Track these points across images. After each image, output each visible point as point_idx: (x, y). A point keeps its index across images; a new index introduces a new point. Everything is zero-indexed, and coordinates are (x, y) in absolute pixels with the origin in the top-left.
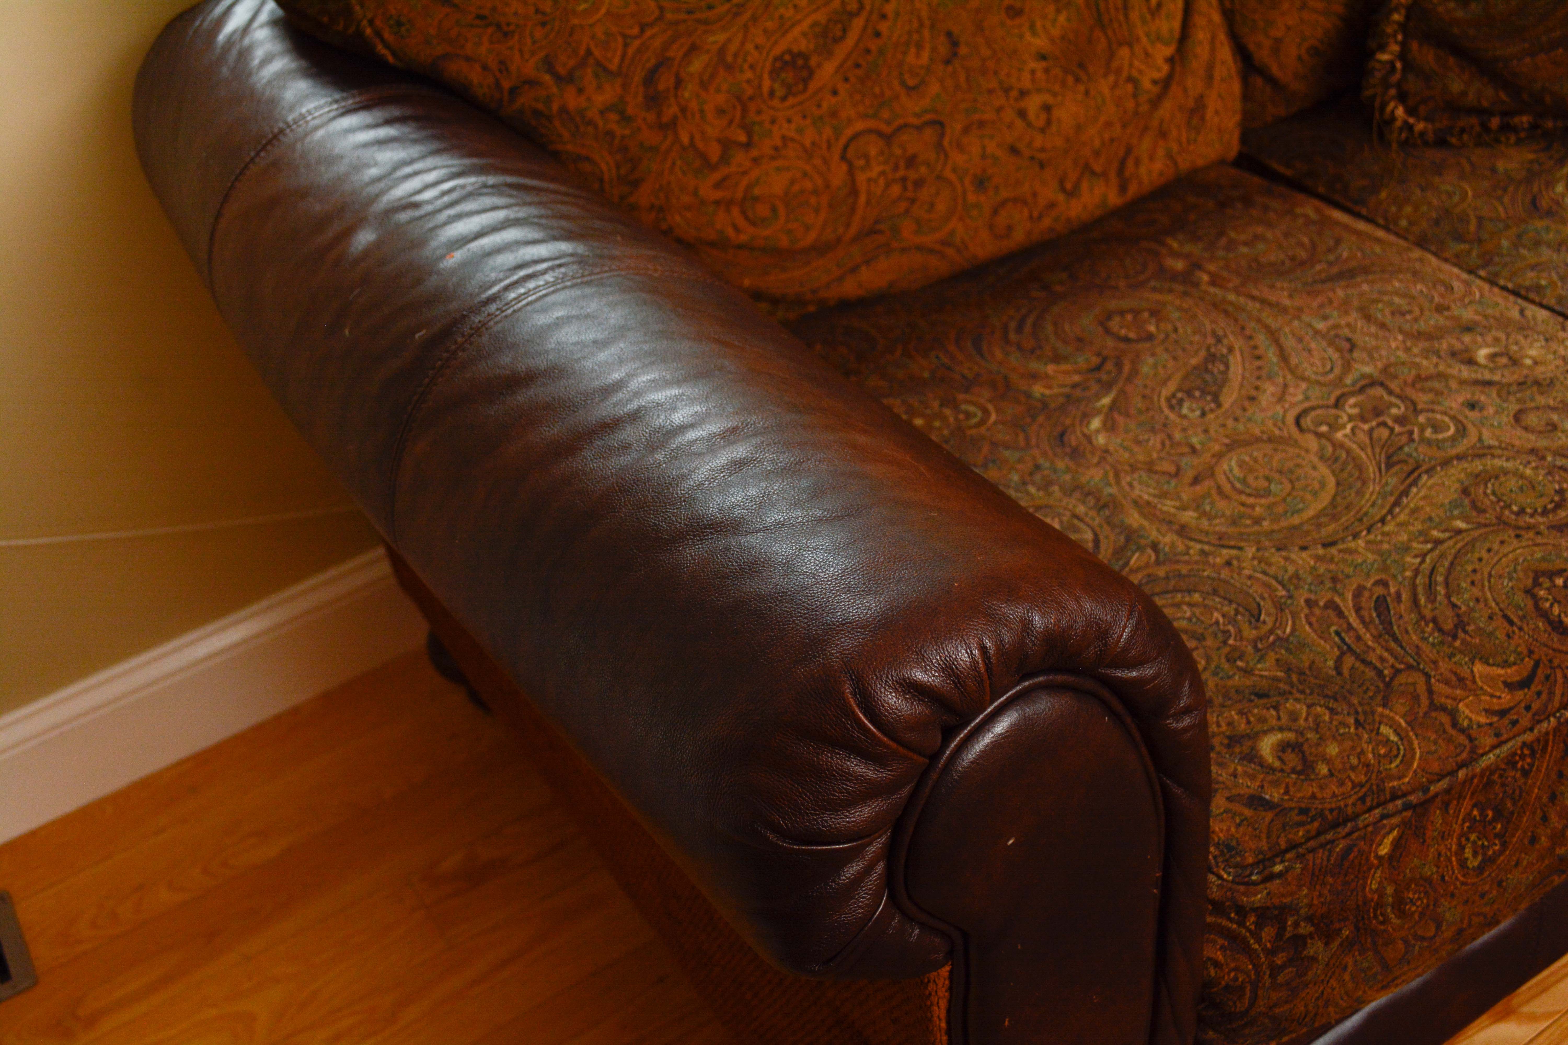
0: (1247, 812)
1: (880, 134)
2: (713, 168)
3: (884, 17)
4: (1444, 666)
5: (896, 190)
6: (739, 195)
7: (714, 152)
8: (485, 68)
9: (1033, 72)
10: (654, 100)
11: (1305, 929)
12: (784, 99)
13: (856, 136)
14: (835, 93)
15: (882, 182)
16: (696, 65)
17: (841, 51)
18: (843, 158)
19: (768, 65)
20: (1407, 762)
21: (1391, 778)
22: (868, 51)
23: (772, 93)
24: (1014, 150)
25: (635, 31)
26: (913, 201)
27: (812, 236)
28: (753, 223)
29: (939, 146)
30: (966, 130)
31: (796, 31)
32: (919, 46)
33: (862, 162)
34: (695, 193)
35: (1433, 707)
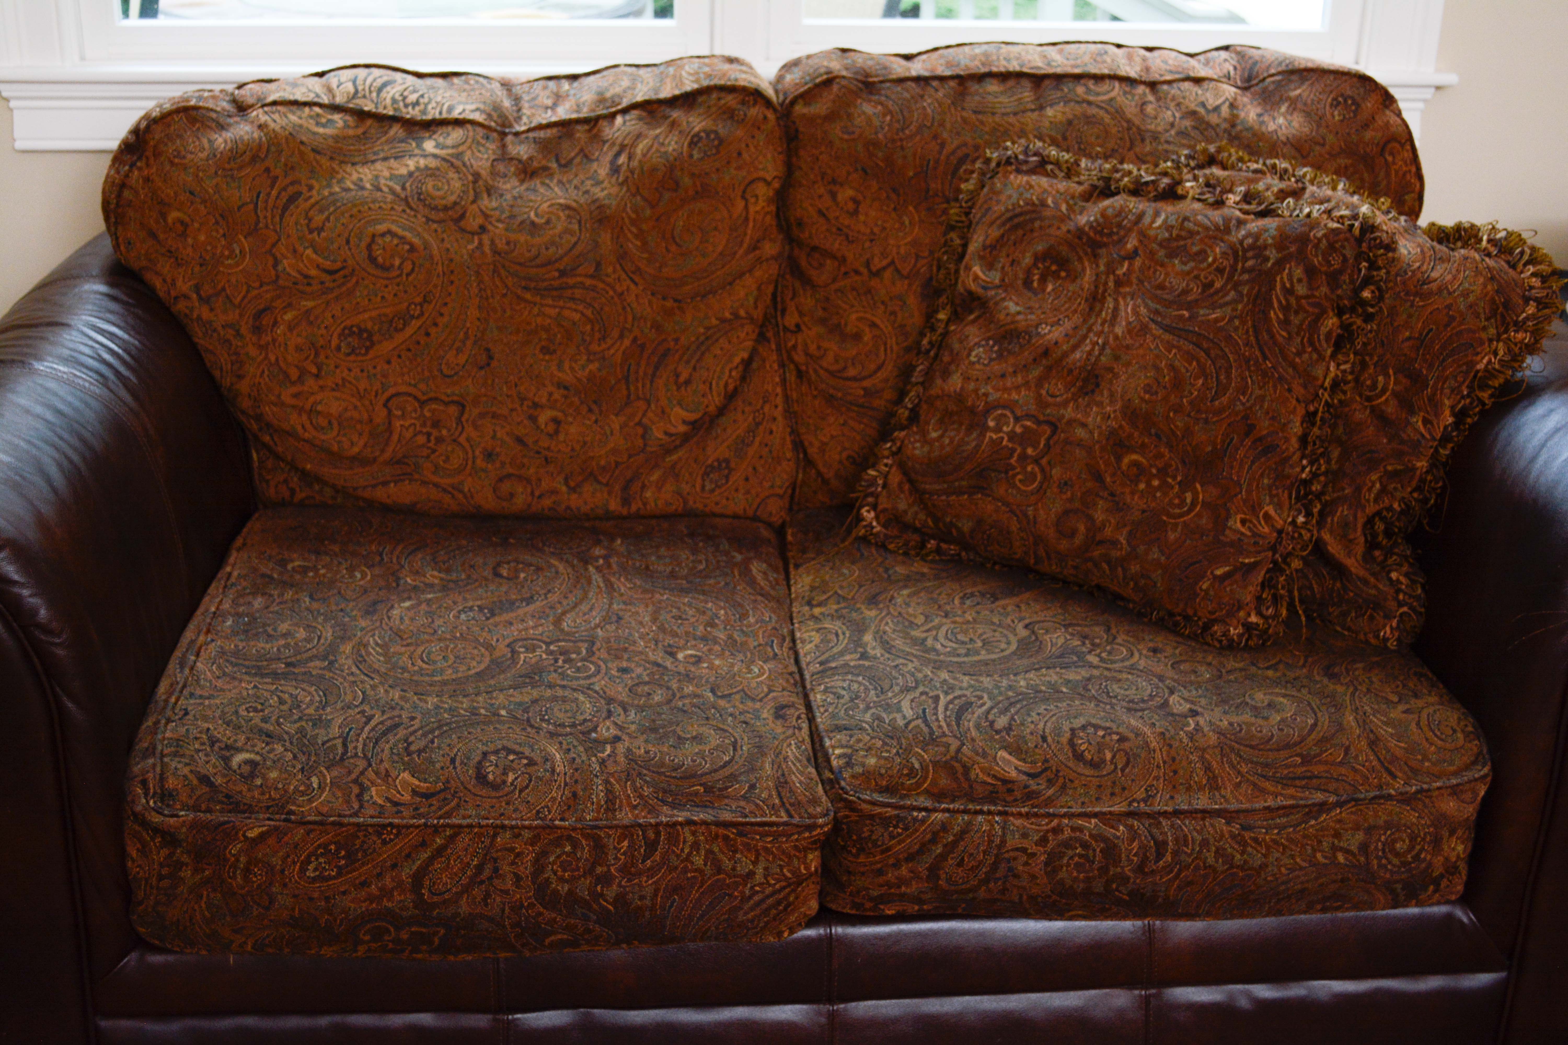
0: (195, 782)
1: (415, 398)
2: (293, 383)
3: (436, 324)
4: (386, 765)
5: (421, 439)
6: (308, 407)
7: (294, 374)
8: (164, 281)
9: (551, 394)
10: (257, 329)
11: (185, 858)
12: (348, 355)
13: (398, 394)
14: (389, 362)
15: (411, 430)
16: (288, 316)
17: (399, 338)
18: (385, 405)
19: (339, 330)
20: (310, 801)
21: (294, 804)
22: (418, 343)
23: (338, 348)
24: (519, 440)
25: (257, 284)
26: (434, 451)
27: (356, 450)
28: (315, 428)
29: (459, 420)
30: (482, 415)
31: (366, 315)
32: (459, 350)
33: (399, 413)
34: (279, 396)
35: (356, 781)
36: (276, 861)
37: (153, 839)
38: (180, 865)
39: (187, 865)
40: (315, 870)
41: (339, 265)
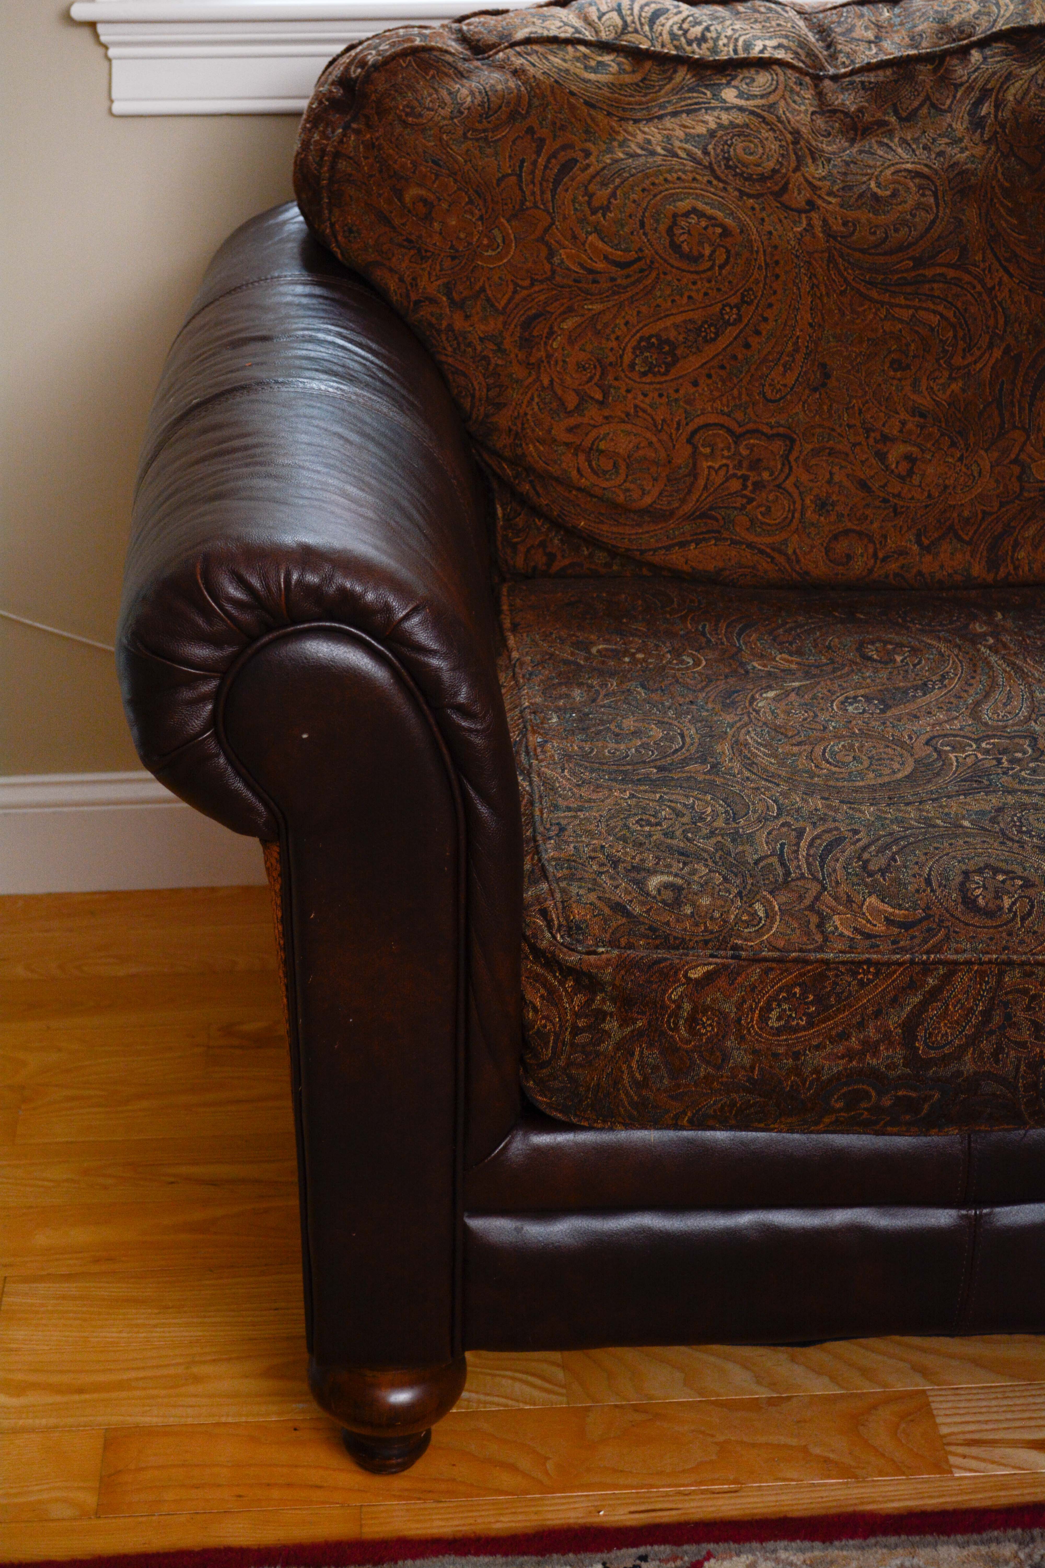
0: (607, 911)
1: (729, 431)
2: (570, 414)
3: (758, 333)
4: (844, 888)
5: (735, 485)
6: (587, 443)
7: (571, 401)
8: (401, 280)
9: (903, 423)
10: (527, 343)
12: (644, 374)
13: (707, 426)
14: (695, 384)
15: (722, 472)
16: (568, 325)
17: (710, 351)
18: (689, 441)
19: (633, 343)
20: (759, 933)
21: (739, 937)
22: (735, 357)
23: (632, 366)
24: (863, 485)
25: (527, 283)
26: (750, 500)
27: (648, 500)
28: (595, 472)
29: (786, 459)
30: (816, 453)
31: (669, 322)
32: (787, 368)
33: (708, 450)
34: (549, 431)
35: (811, 908)
36: (729, 1008)
37: (562, 983)
38: (601, 1015)
39: (611, 1015)
40: (779, 1018)
41: (633, 255)
